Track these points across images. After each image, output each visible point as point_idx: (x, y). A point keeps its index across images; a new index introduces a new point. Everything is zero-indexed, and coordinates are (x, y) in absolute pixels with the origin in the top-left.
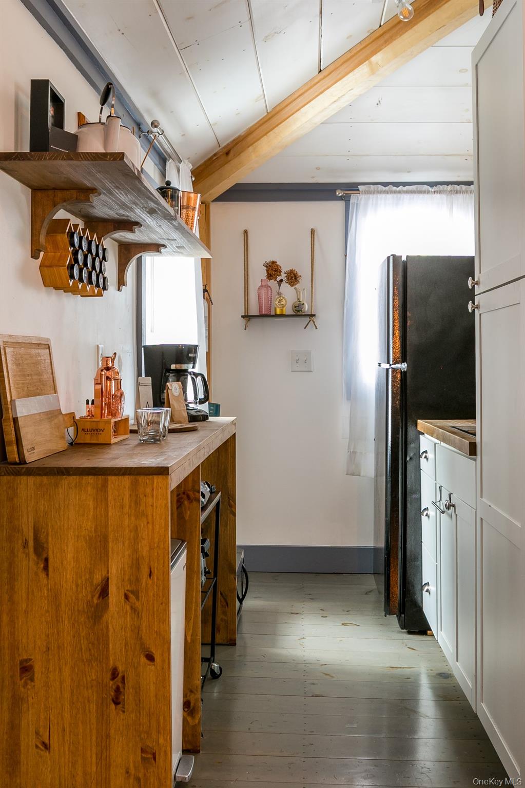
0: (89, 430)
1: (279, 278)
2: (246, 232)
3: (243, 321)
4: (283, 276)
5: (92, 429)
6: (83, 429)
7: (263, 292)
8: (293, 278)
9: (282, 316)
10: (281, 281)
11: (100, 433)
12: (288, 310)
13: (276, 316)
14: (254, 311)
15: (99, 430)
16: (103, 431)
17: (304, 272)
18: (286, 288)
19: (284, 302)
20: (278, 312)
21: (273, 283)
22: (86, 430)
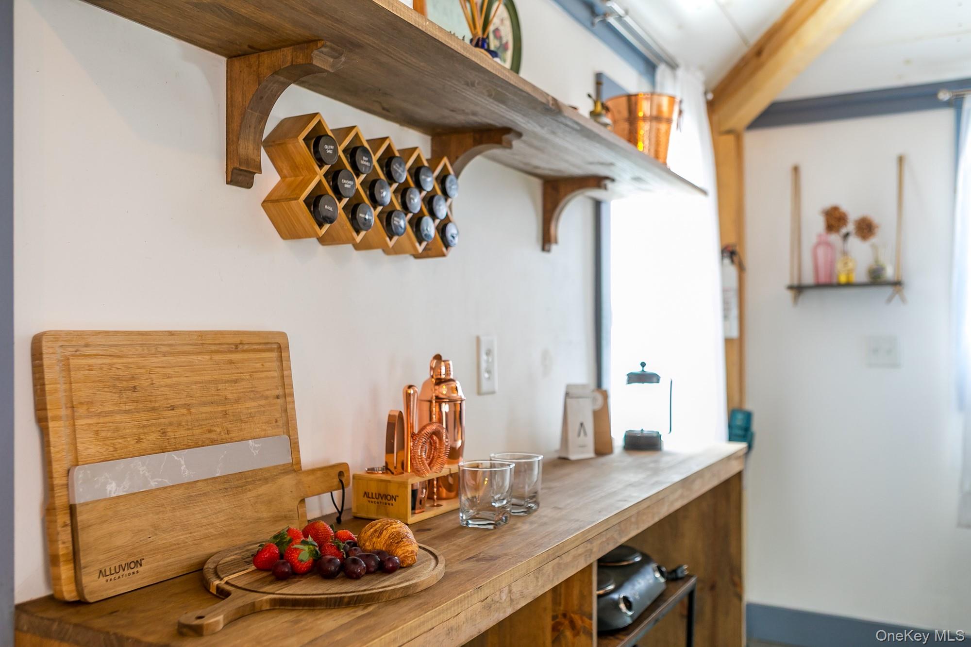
0: (374, 496)
1: (844, 230)
2: (796, 170)
3: (789, 295)
4: (850, 227)
5: (379, 494)
6: (365, 493)
7: (821, 252)
8: (866, 228)
9: (849, 285)
10: (847, 235)
11: (391, 502)
12: (860, 275)
13: (839, 285)
14: (808, 278)
15: (389, 497)
16: (395, 500)
17: (884, 219)
18: (855, 244)
19: (851, 265)
20: (843, 279)
21: (835, 238)
22: (370, 496)
